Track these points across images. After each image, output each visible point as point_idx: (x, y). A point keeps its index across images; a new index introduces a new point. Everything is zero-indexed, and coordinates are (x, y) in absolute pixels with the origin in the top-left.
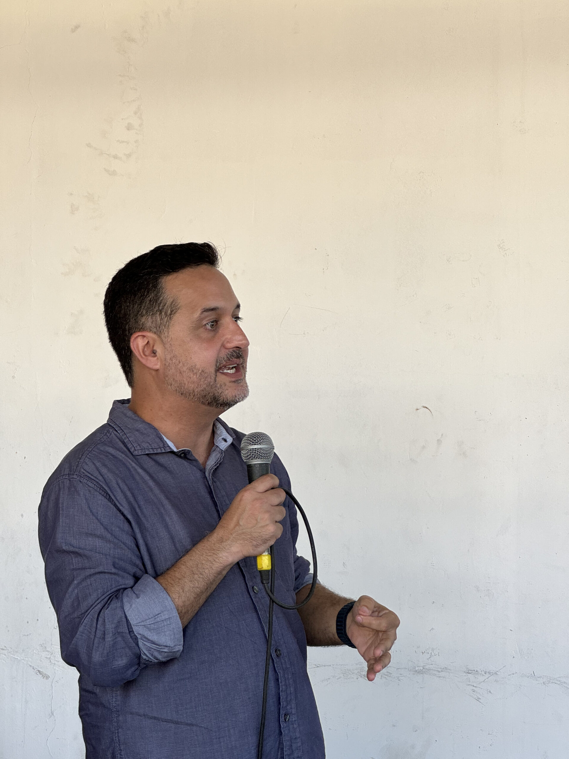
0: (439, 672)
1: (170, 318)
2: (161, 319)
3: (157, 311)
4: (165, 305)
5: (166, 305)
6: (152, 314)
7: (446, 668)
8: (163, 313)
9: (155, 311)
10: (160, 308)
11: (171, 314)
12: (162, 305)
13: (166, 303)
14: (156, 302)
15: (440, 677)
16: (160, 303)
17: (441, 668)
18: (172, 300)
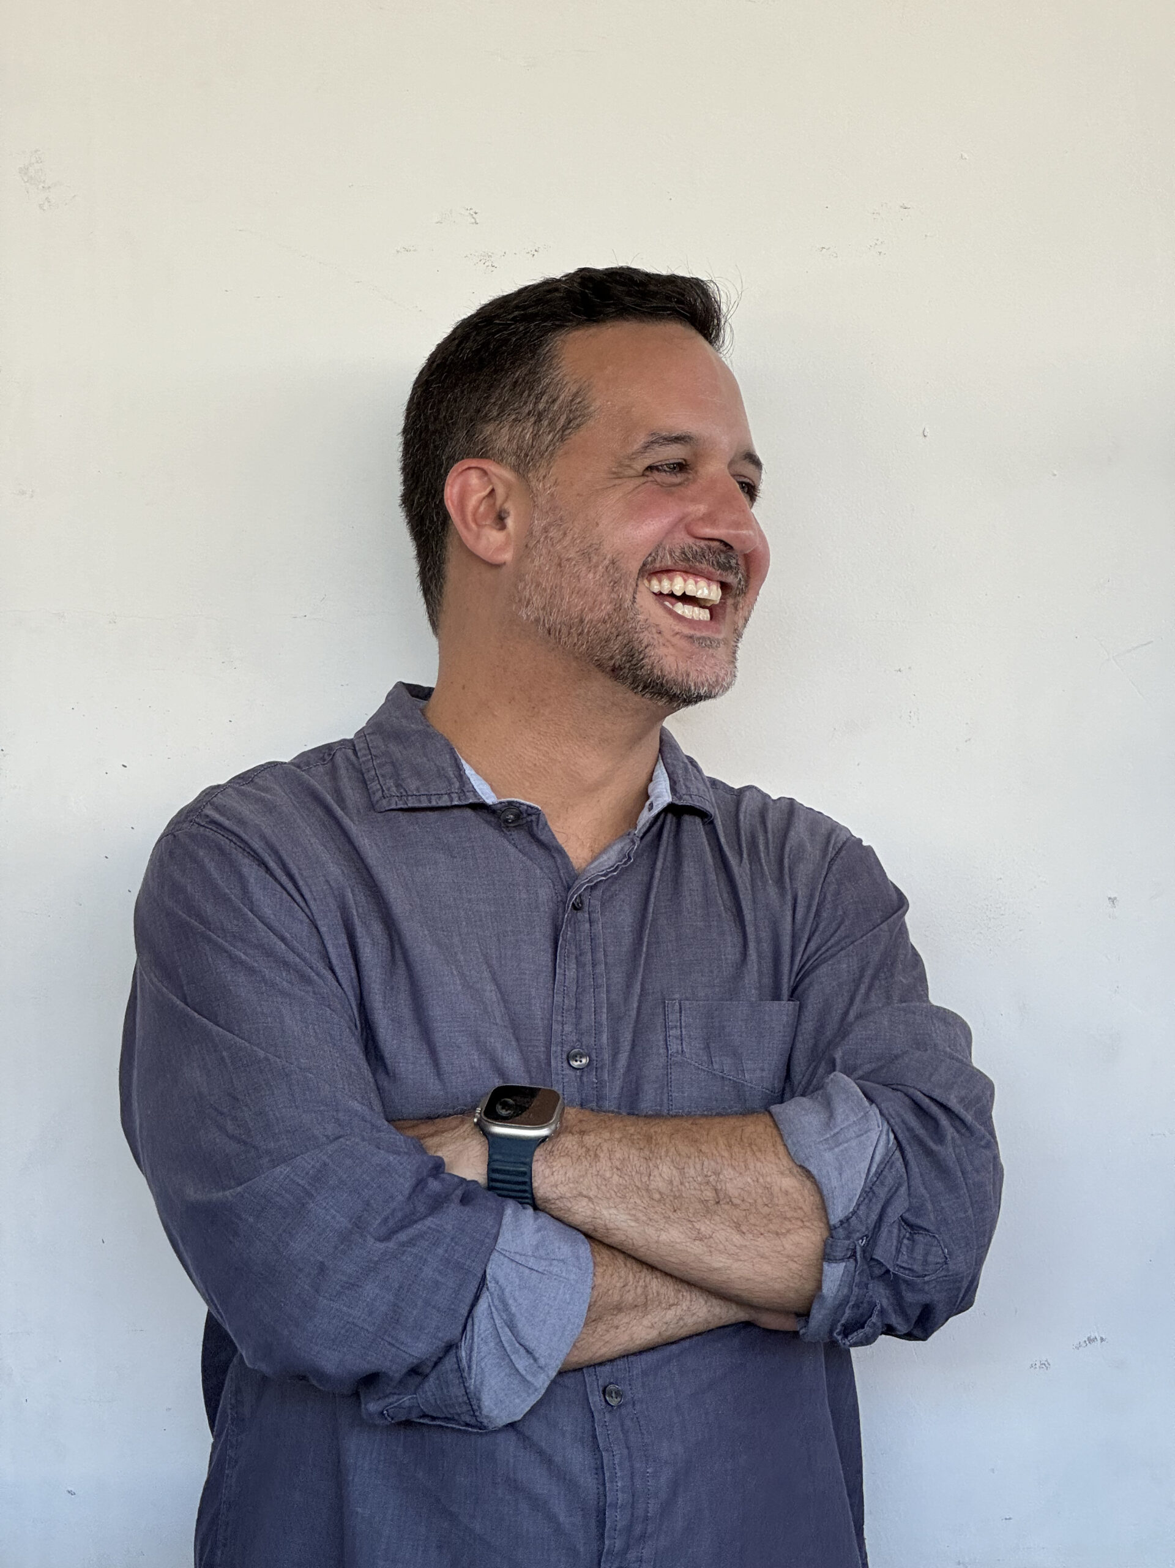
1: (562, 435)
2: (535, 436)
3: (529, 414)
4: (554, 401)
5: (559, 402)
6: (515, 420)
8: (545, 423)
9: (524, 415)
10: (541, 406)
11: (564, 428)
12: (545, 398)
13: (558, 397)
14: (531, 389)
16: (543, 394)
18: (574, 389)
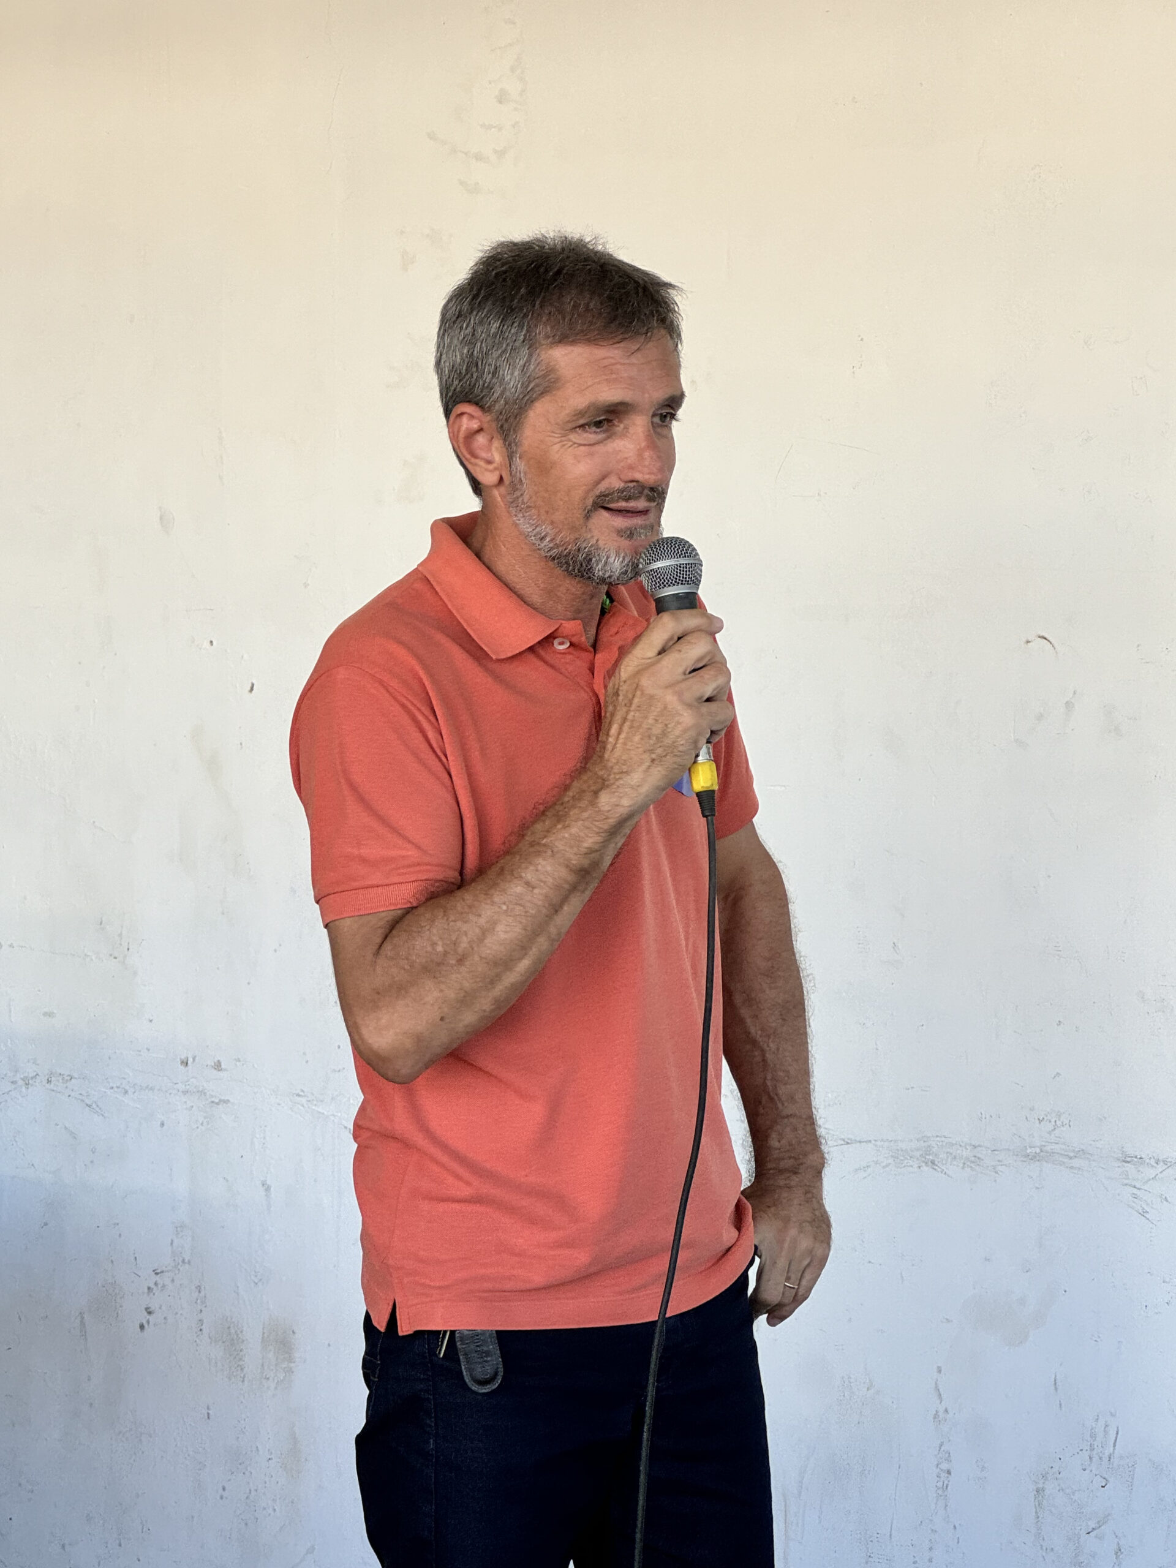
0: (1071, 1158)
7: (1083, 1150)
15: (1072, 1168)
17: (1073, 1151)
